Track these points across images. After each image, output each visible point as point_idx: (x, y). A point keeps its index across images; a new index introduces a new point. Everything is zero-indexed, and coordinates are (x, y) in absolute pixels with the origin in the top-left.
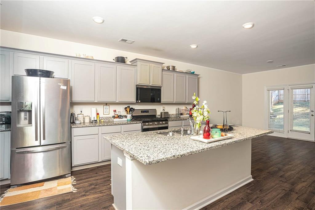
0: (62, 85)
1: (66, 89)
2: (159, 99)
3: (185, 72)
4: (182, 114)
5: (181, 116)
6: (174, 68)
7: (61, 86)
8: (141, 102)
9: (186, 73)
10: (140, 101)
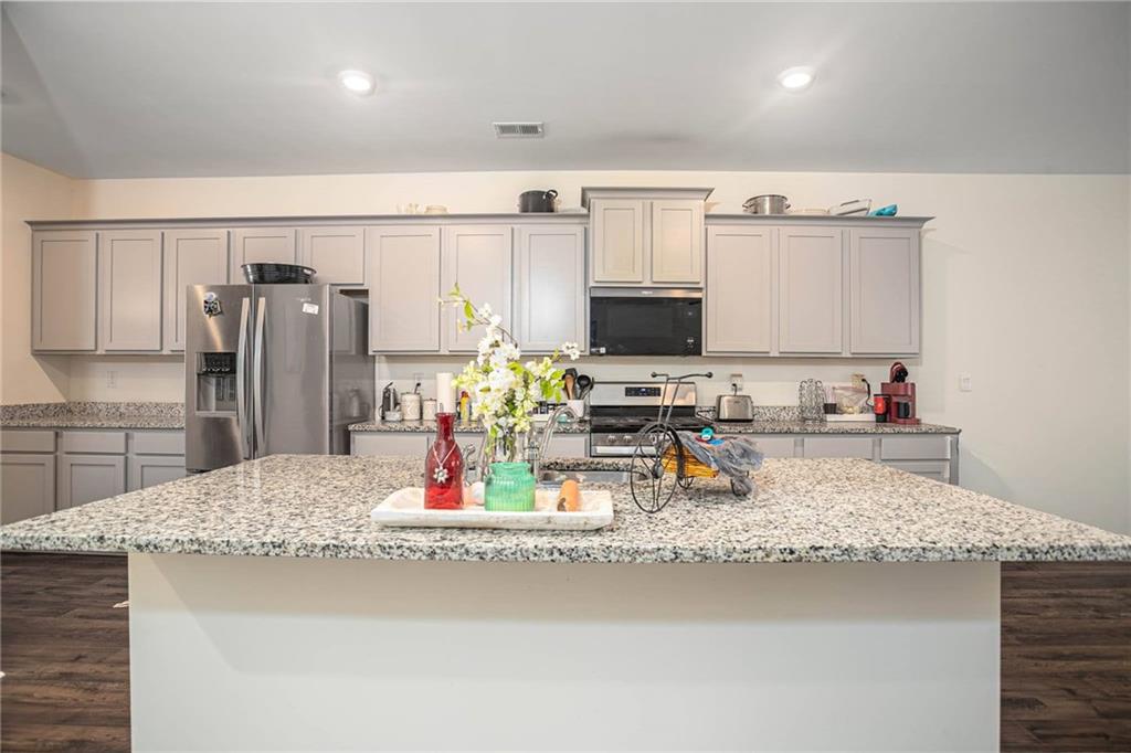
0: (307, 302)
1: (316, 312)
2: (690, 341)
3: (833, 213)
4: (831, 409)
5: (830, 417)
6: (779, 201)
7: (305, 305)
8: (608, 353)
9: (841, 217)
10: (603, 350)
